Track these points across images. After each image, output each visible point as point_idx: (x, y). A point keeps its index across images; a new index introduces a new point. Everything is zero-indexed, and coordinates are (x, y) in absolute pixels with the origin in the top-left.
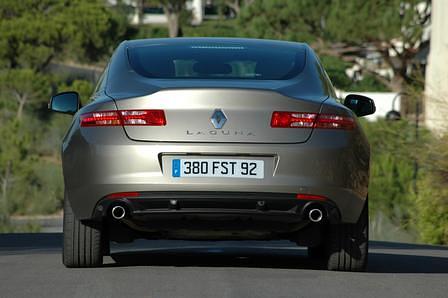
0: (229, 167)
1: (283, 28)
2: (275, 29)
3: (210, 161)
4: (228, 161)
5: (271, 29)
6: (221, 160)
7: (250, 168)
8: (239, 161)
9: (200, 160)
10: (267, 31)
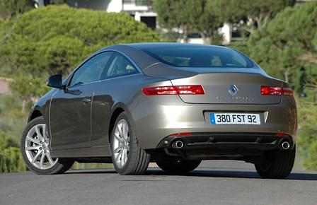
0: (242, 118)
1: (283, 45)
2: (277, 46)
3: (231, 115)
4: (241, 114)
5: (274, 46)
6: (237, 114)
7: (253, 118)
8: (246, 115)
9: (225, 114)
10: (271, 47)
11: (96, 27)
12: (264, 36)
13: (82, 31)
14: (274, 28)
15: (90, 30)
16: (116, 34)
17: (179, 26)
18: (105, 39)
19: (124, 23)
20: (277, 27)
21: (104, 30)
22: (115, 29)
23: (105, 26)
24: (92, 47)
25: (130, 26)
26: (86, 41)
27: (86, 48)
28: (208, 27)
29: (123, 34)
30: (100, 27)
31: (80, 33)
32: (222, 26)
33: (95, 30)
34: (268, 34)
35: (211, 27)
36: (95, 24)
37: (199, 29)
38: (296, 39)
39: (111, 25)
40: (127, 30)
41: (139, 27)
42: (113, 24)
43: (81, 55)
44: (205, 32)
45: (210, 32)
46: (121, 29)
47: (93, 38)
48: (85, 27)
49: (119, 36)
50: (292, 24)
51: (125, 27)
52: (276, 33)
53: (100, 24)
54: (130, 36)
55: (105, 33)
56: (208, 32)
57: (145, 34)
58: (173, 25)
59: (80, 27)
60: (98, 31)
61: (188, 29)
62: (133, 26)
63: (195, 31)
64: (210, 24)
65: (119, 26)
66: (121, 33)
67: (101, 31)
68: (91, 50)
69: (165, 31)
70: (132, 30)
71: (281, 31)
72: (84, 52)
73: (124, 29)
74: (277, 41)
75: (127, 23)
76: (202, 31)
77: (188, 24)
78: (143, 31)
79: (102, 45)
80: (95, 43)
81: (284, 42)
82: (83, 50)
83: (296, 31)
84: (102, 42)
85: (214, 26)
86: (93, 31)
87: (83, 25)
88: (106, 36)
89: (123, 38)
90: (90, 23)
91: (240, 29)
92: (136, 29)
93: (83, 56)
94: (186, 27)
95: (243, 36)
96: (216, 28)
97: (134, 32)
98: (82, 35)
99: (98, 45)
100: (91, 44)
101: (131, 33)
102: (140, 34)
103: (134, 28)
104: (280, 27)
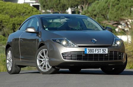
11: (15, 10)
12: (87, 13)
13: (9, 12)
14: (91, 10)
15: (13, 11)
16: (24, 13)
17: (49, 9)
18: (19, 15)
19: (27, 8)
20: (92, 9)
21: (19, 11)
22: (24, 11)
23: (19, 9)
24: (14, 19)
25: (30, 9)
26: (11, 16)
27: (11, 19)
28: (62, 9)
29: (27, 13)
30: (17, 10)
31: (8, 12)
32: (68, 9)
33: (15, 11)
34: (89, 12)
35: (63, 9)
36: (15, 9)
37: (58, 10)
38: (100, 14)
39: (22, 9)
40: (29, 11)
41: (34, 10)
42: (23, 9)
43: (9, 22)
44: (61, 11)
45: (63, 12)
46: (26, 11)
47: (14, 15)
48: (11, 10)
49: (25, 14)
50: (99, 8)
51: (28, 10)
52: (92, 12)
53: (17, 9)
54: (30, 14)
55: (19, 13)
56: (62, 12)
57: (36, 13)
58: (47, 9)
59: (8, 10)
60: (16, 12)
61: (53, 11)
62: (31, 9)
63: (56, 11)
64: (63, 8)
65: (25, 9)
66: (26, 13)
67: (18, 12)
68: (13, 20)
69: (44, 11)
70: (31, 11)
71: (94, 11)
72: (10, 21)
73: (27, 11)
74: (92, 15)
75: (28, 8)
76: (60, 11)
77: (54, 8)
78: (36, 11)
79: (18, 18)
80: (15, 17)
81: (95, 16)
82: (10, 20)
83: (100, 11)
84: (18, 17)
85: (65, 9)
86: (14, 12)
87: (9, 9)
88: (20, 14)
89: (27, 15)
90: (13, 8)
91: (75, 10)
92: (33, 11)
93: (10, 22)
94: (52, 10)
95: (77, 13)
96: (65, 10)
97: (32, 12)
98: (9, 13)
99: (16, 18)
100: (13, 18)
101: (30, 12)
102: (34, 13)
103: (31, 10)
104: (93, 9)
